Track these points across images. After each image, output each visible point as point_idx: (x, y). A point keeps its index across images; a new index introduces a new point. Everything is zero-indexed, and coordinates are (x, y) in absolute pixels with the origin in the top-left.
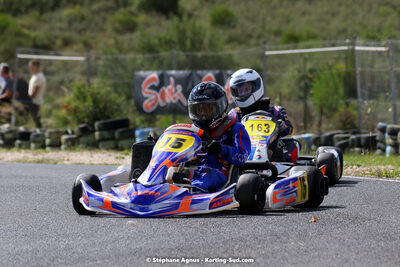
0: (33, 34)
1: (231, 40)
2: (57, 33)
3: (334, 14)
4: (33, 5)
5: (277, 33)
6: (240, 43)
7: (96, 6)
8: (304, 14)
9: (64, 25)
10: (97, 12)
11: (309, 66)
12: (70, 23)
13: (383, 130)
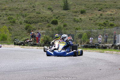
0: (33, 27)
1: (66, 29)
2: (38, 27)
3: (84, 25)
4: (34, 22)
5: (74, 28)
6: (68, 29)
7: (44, 23)
8: (79, 25)
9: (38, 26)
10: (44, 24)
11: (80, 33)
12: (40, 26)
13: (96, 44)
